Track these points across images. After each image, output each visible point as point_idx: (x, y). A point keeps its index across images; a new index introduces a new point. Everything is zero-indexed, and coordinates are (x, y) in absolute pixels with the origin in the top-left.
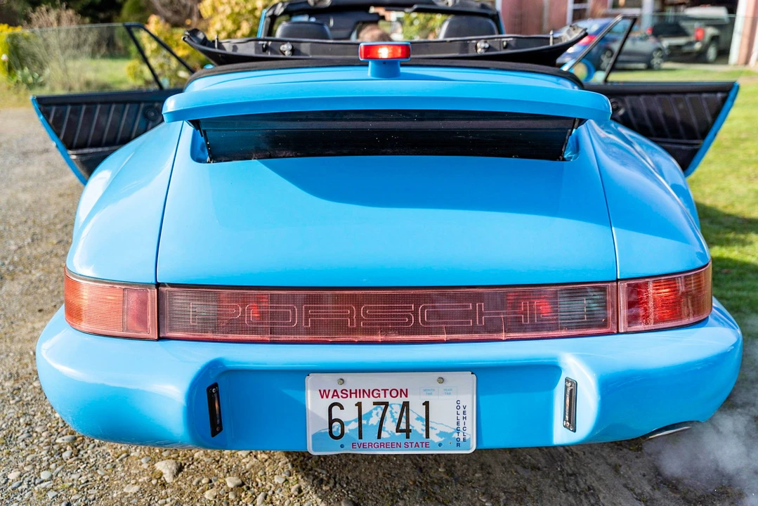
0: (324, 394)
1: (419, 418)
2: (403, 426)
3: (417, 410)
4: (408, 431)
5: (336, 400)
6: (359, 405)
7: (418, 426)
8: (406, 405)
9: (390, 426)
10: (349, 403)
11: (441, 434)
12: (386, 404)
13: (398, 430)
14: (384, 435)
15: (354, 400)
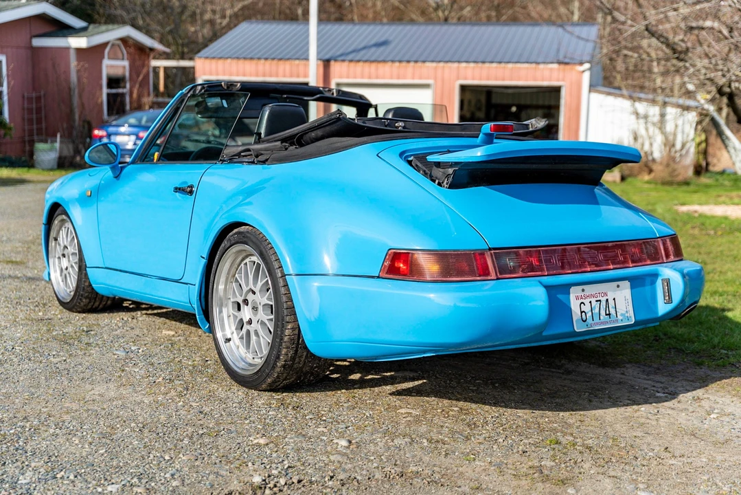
0: (577, 298)
1: (613, 307)
2: (608, 313)
3: (611, 303)
4: (609, 314)
5: (582, 301)
6: (590, 302)
7: (612, 311)
8: (607, 300)
9: (603, 313)
10: (587, 301)
11: (622, 315)
12: (600, 301)
13: (606, 315)
14: (602, 318)
15: (589, 300)
